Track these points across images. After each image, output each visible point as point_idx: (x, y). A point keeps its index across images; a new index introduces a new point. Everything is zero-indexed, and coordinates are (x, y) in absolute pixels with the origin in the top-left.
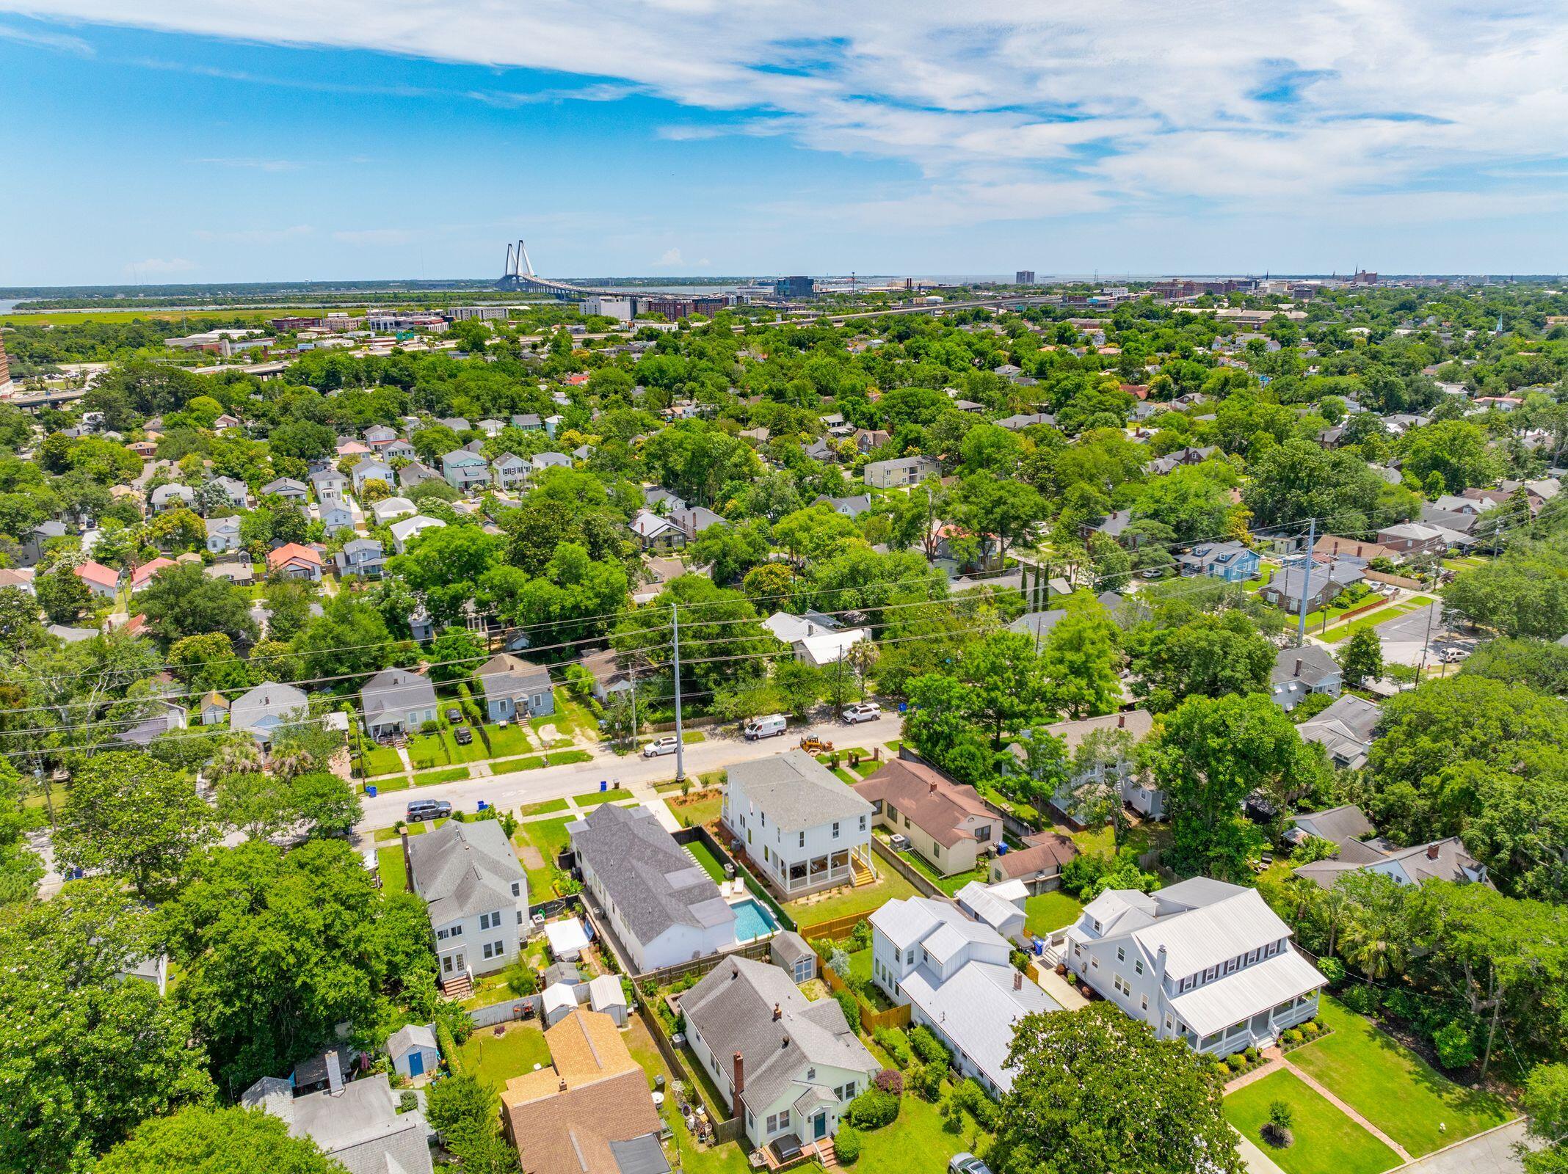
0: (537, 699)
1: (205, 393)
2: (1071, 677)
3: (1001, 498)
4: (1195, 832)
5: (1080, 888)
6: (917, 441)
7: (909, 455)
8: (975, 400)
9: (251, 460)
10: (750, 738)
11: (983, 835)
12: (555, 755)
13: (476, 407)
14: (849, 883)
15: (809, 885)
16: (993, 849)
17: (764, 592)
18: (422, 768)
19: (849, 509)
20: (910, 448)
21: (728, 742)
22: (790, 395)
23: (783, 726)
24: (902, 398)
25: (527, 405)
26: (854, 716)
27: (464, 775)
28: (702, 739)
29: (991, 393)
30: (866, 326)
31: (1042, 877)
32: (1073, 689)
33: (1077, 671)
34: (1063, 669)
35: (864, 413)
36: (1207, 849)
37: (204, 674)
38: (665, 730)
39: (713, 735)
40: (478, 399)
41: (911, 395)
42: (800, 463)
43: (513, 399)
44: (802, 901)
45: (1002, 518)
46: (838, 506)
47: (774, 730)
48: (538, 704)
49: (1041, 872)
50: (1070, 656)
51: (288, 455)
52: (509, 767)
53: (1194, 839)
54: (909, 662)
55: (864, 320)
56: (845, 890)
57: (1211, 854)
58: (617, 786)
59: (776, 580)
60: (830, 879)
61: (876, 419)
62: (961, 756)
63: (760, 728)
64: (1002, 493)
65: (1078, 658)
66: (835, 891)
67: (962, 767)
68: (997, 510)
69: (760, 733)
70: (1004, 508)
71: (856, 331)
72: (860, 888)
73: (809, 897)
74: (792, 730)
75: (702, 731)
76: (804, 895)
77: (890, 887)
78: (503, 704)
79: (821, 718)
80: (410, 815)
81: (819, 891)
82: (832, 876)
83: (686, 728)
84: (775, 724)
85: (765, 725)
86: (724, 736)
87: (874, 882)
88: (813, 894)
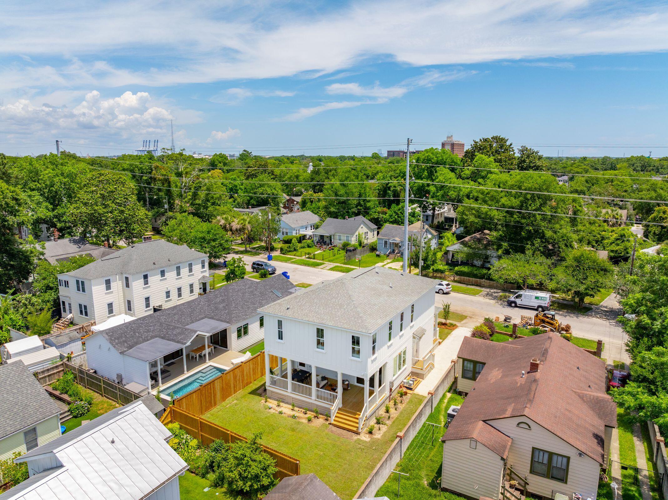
10: (510, 304)
11: (551, 466)
15: (289, 392)
21: (492, 302)
27: (317, 265)
28: (474, 294)
38: (460, 282)
39: (488, 295)
47: (535, 303)
52: (340, 269)
56: (320, 421)
60: (312, 399)
63: (521, 297)
69: (518, 301)
72: (334, 429)
73: (282, 404)
74: (561, 313)
75: (485, 291)
76: (281, 400)
77: (362, 450)
78: (386, 242)
79: (605, 315)
80: (252, 266)
81: (294, 404)
82: (318, 397)
83: (477, 285)
84: (537, 298)
85: (526, 296)
86: (495, 298)
87: (357, 433)
88: (287, 403)
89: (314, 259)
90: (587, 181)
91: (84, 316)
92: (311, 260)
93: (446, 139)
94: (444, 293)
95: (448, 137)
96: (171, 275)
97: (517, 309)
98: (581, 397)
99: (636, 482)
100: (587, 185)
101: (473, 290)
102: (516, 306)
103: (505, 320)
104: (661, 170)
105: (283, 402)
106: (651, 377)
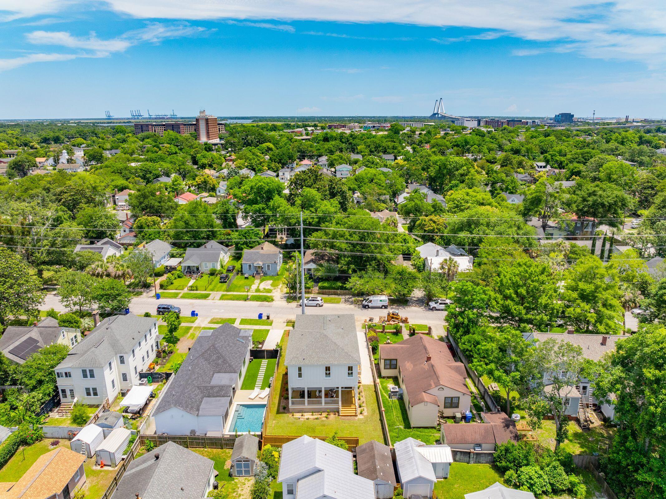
0: (268, 266)
1: (270, 142)
2: (578, 301)
3: (594, 191)
4: (628, 450)
5: (506, 469)
6: (578, 173)
7: (573, 180)
8: (633, 161)
9: (261, 163)
10: (365, 307)
11: (452, 403)
12: (255, 296)
13: (367, 151)
14: (337, 411)
15: (306, 406)
16: (459, 415)
17: (425, 231)
18: (192, 290)
19: (516, 200)
20: (574, 177)
21: (352, 306)
22: (523, 152)
23: (386, 303)
24: (582, 154)
25: (391, 151)
26: (435, 305)
27: (206, 297)
28: (338, 302)
29: (643, 158)
30: (590, 132)
31: (478, 450)
32: (578, 310)
33: (584, 297)
34: (575, 295)
35: (557, 161)
36: (636, 471)
37: (143, 234)
38: (323, 294)
39: (346, 301)
40: (369, 147)
41: (587, 153)
42: (495, 175)
43: (385, 148)
44: (298, 415)
45: (593, 204)
46: (509, 198)
47: (380, 304)
48: (269, 269)
49: (479, 445)
50: (582, 285)
51: (275, 162)
52: (229, 297)
53: (624, 457)
54: (480, 277)
55: (590, 130)
56: (332, 416)
57: (639, 478)
58: (268, 318)
59: (433, 224)
60: (323, 406)
61: (564, 164)
62: (469, 342)
63: (371, 301)
64: (597, 189)
65: (588, 288)
66: (324, 415)
67: (467, 350)
68: (590, 199)
69: (370, 305)
70: (595, 198)
71: (583, 134)
72: (343, 417)
73: (304, 414)
74: (394, 307)
75: (342, 298)
76: (301, 411)
77: (365, 423)
78: (250, 266)
79: (417, 304)
80: (158, 311)
81: (313, 411)
82: (326, 403)
83: (335, 294)
84: (381, 301)
85: (374, 300)
86: (352, 303)
87: (356, 416)
88: (307, 412)
89: (197, 290)
90: (356, 180)
91: (92, 396)
92: (195, 292)
93: (199, 115)
94: (320, 306)
95: (201, 112)
96: (143, 343)
97: (370, 309)
98: (450, 367)
99: (475, 398)
100: (356, 183)
101: (335, 299)
102: (369, 308)
103: (370, 320)
104: (388, 150)
105: (305, 412)
106: (470, 349)
